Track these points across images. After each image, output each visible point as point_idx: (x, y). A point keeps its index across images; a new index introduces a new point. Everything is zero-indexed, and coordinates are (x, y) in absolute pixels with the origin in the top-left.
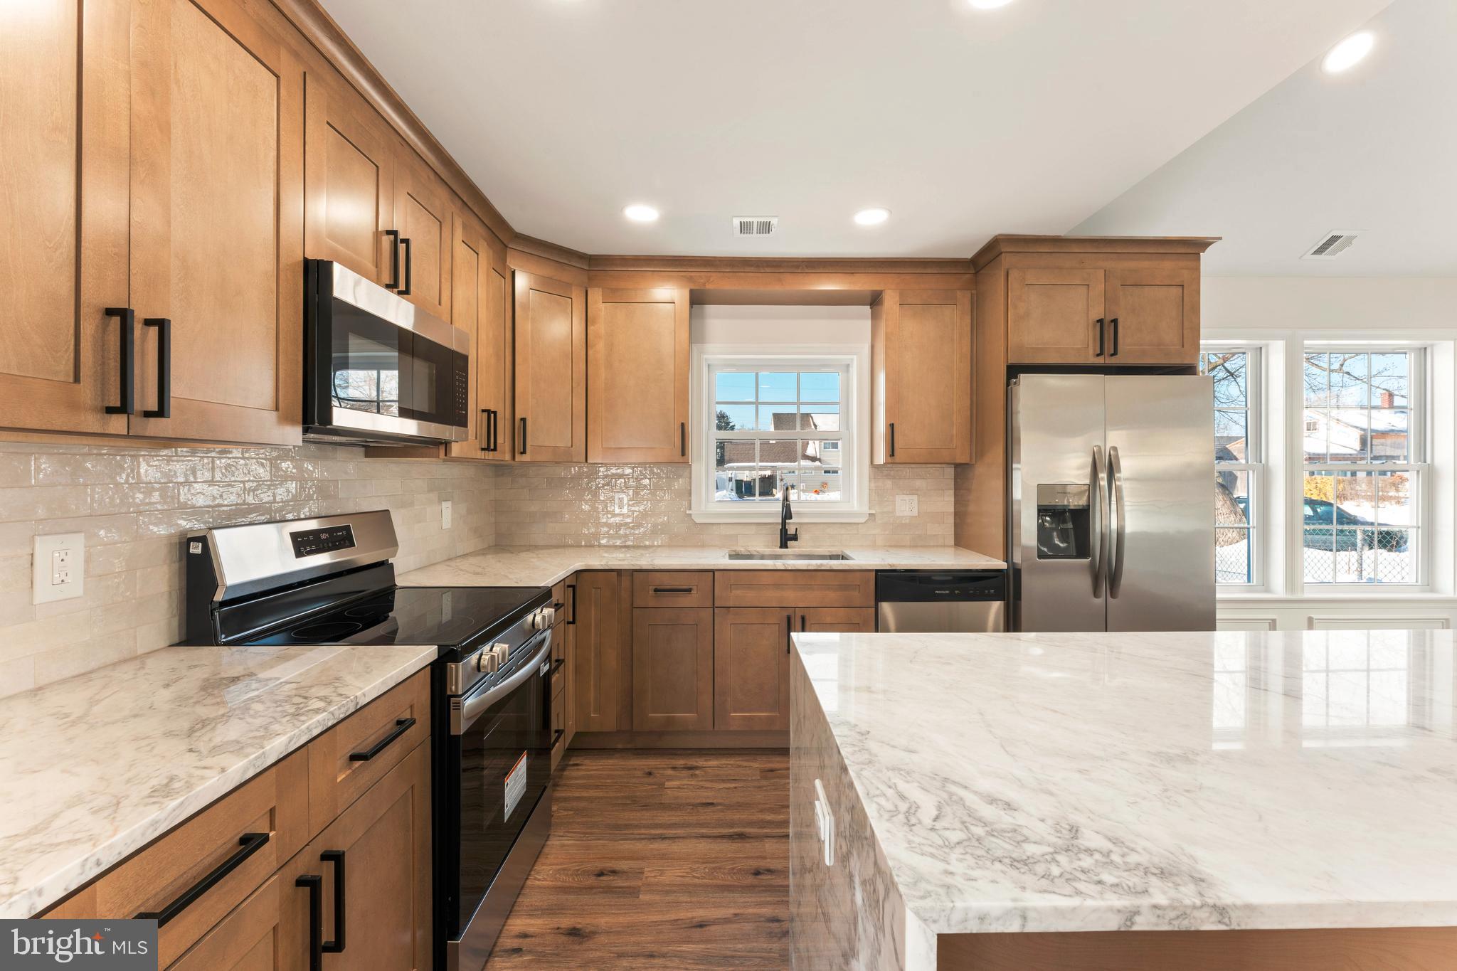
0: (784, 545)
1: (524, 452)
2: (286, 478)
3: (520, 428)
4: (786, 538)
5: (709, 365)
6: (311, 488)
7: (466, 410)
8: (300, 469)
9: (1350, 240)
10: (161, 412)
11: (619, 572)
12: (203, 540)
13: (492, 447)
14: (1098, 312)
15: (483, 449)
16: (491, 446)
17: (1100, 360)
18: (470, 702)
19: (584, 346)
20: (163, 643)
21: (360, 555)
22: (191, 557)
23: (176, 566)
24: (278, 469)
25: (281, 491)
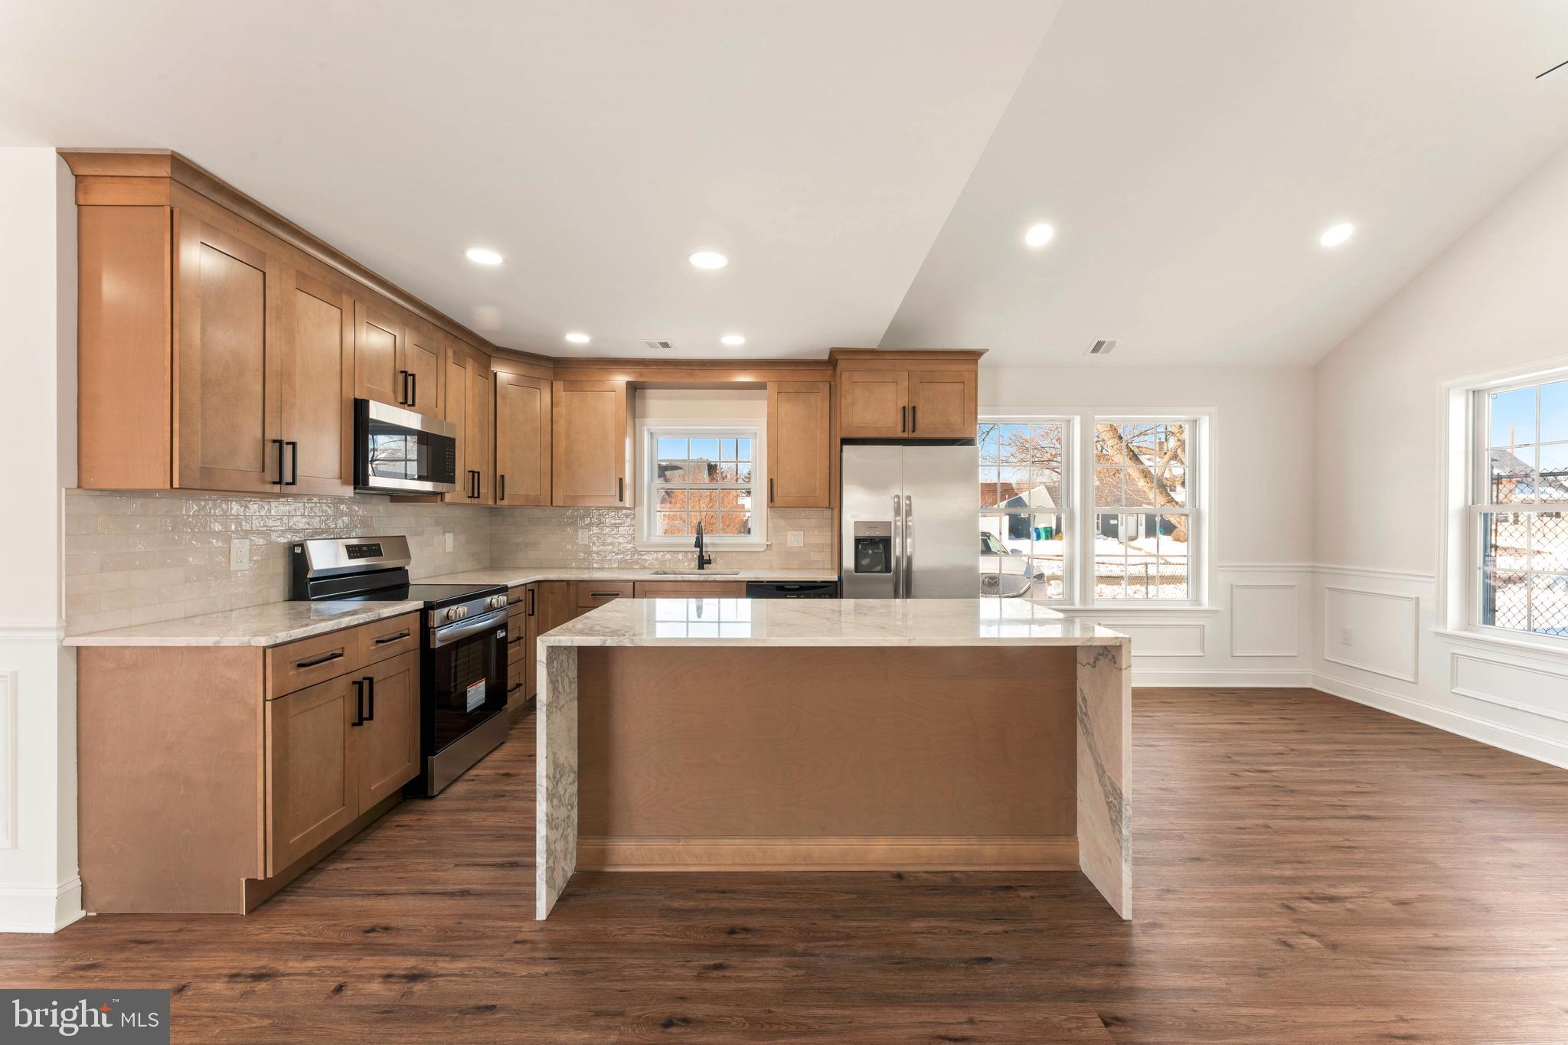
0: (701, 567)
1: (502, 499)
2: (342, 514)
3: (500, 484)
4: (703, 562)
5: (651, 433)
6: (356, 521)
7: (454, 473)
8: (351, 510)
9: (1112, 344)
10: (293, 483)
11: (568, 582)
12: (302, 545)
13: (476, 495)
14: (903, 401)
15: (469, 497)
16: (474, 494)
17: (905, 435)
18: (442, 633)
19: (550, 422)
20: (282, 600)
21: (386, 562)
22: (295, 555)
23: (287, 560)
24: (338, 509)
25: (340, 522)
